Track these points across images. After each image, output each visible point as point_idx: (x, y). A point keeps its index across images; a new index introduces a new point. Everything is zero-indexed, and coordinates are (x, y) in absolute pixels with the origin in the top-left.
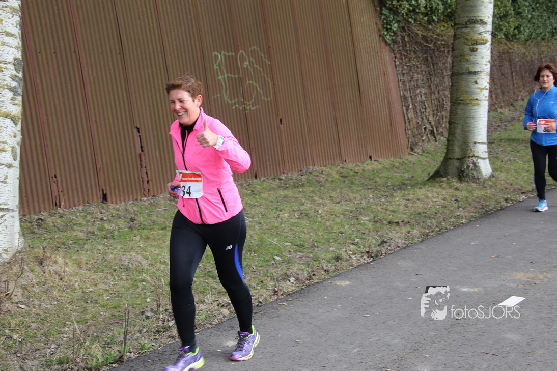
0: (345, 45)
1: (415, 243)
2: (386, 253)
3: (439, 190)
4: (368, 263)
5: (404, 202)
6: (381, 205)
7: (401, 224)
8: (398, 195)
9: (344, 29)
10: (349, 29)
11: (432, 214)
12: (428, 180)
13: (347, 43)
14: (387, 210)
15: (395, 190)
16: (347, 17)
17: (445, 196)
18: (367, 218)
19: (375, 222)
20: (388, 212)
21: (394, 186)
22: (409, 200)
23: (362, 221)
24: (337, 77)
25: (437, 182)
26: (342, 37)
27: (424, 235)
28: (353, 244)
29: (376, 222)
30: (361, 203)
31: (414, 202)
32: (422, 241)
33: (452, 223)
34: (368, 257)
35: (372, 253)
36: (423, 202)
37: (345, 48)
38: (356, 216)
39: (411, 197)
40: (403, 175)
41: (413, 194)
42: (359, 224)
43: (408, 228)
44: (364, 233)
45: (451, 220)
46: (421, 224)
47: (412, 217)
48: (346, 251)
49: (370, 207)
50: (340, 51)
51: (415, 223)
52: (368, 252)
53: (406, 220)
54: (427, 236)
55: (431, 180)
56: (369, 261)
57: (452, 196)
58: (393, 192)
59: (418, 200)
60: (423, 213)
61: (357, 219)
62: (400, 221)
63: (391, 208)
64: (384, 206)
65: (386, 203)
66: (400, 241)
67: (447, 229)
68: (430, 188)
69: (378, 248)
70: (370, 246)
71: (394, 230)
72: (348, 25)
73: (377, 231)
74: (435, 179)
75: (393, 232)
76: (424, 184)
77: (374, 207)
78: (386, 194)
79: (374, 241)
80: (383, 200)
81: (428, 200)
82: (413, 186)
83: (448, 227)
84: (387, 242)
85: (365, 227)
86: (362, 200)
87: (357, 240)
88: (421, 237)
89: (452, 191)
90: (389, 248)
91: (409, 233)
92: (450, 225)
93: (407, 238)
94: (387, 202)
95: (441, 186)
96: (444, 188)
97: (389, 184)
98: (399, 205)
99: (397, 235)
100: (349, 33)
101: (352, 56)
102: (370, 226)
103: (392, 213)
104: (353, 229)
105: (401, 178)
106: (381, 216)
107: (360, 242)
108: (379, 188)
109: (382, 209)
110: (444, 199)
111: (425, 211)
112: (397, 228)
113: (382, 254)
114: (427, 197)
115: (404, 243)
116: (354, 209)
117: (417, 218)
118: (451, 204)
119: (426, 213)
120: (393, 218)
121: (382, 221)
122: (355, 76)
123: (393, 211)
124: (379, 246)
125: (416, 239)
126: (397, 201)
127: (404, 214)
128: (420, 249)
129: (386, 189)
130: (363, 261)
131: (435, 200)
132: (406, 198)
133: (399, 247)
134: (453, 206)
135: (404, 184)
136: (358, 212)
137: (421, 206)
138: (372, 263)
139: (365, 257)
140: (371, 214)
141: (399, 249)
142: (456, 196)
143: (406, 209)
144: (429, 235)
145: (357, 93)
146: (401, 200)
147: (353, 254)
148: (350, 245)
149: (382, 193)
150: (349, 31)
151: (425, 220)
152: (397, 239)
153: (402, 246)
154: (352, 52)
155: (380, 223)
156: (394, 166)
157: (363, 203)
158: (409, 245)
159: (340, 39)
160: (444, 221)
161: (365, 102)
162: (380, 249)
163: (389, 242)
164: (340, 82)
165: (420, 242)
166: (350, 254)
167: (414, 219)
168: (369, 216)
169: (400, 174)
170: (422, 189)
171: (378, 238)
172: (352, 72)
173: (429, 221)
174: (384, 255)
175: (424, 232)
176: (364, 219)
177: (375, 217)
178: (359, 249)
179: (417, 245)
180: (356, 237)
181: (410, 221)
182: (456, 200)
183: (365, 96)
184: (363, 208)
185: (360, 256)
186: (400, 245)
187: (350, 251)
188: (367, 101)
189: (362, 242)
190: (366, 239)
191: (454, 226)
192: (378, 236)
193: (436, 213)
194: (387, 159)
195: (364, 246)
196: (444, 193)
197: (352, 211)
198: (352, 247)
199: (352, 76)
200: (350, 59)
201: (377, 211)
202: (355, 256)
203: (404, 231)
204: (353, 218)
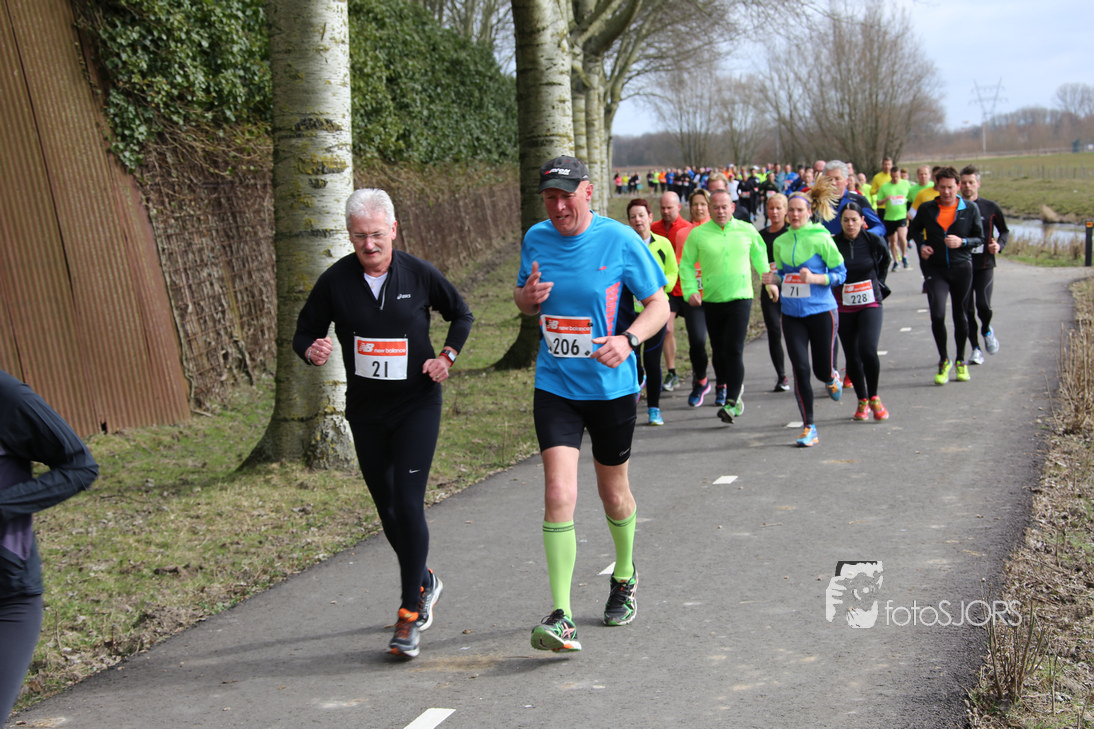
0: (27, 173)
1: (217, 612)
2: (151, 643)
3: (265, 490)
4: (111, 668)
5: (188, 521)
6: (134, 533)
7: (184, 572)
8: (174, 507)
9: (21, 135)
10: (33, 136)
11: (252, 546)
12: (240, 469)
13: (32, 168)
14: (149, 543)
15: (165, 498)
16: (26, 110)
17: (278, 504)
18: (103, 567)
19: (122, 573)
20: (153, 548)
21: (162, 487)
22: (198, 517)
23: (92, 574)
24: (13, 246)
25: (259, 472)
26: (19, 154)
27: (236, 593)
28: (73, 629)
29: (124, 573)
30: (88, 533)
31: (211, 522)
32: (234, 606)
33: (296, 562)
34: (110, 655)
35: (119, 644)
36: (230, 520)
37: (27, 178)
38: (77, 564)
39: (203, 510)
40: (181, 462)
41: (208, 504)
42: (85, 581)
43: (200, 580)
44: (98, 602)
45: (295, 555)
46: (229, 568)
47: (207, 556)
48: (56, 647)
49: (109, 540)
50: (16, 187)
51: (215, 568)
52: (109, 645)
53: (194, 564)
54: (243, 594)
55: (245, 469)
56: (112, 663)
57: (294, 503)
58: (161, 501)
59: (220, 515)
60: (232, 544)
61: (81, 570)
62: (180, 567)
63: (159, 539)
64: (143, 536)
65: (147, 529)
66: (183, 611)
67: (285, 575)
68: (244, 488)
69: (132, 631)
70: (113, 628)
71: (167, 588)
72: (29, 126)
73: (129, 594)
74: (254, 467)
75: (167, 591)
76: (231, 478)
77: (120, 538)
78: (145, 508)
79: (123, 617)
80: (139, 521)
81: (242, 514)
82: (206, 485)
83: (289, 572)
84: (154, 617)
85: (101, 586)
86: (89, 524)
87: (83, 617)
88: (231, 598)
89: (293, 490)
90: (159, 630)
91: (202, 591)
92: (292, 565)
93: (198, 604)
94: (149, 525)
95: (267, 482)
96: (275, 486)
97: (150, 485)
98: (176, 530)
99: (175, 599)
100: (34, 146)
101: (45, 197)
102: (110, 582)
103: (162, 550)
104: (71, 594)
105: (177, 469)
106: (136, 558)
107: (90, 623)
108: (128, 494)
109: (138, 541)
110: (277, 510)
111: (236, 539)
112: (176, 583)
113: (142, 645)
114: (238, 508)
115: (193, 616)
116: (72, 547)
117: (220, 557)
118: (292, 519)
119: (238, 543)
120: (164, 560)
121: (139, 571)
122: (55, 244)
123: (164, 545)
124: (134, 626)
125: (220, 604)
126: (173, 521)
127: (190, 549)
128: (230, 624)
129: (145, 495)
130: (98, 665)
131: (256, 513)
132: (192, 513)
133: (181, 625)
134: (297, 524)
135: (185, 483)
136: (82, 554)
137: (227, 528)
138: (120, 668)
139: (102, 656)
140: (111, 555)
141: (181, 629)
142: (302, 501)
143: (194, 537)
144: (248, 593)
145: (63, 280)
146: (181, 519)
147: (74, 652)
148: (66, 631)
149: (137, 506)
150: (33, 141)
151: (236, 560)
152: (176, 608)
153: (188, 623)
154: (46, 188)
155: (134, 574)
156: (160, 444)
157: (92, 532)
158: (203, 619)
159: (13, 159)
160: (280, 557)
161: (84, 303)
162: (137, 634)
163: (158, 615)
164: (22, 258)
165: (229, 609)
166: (65, 652)
167: (213, 559)
168: (107, 561)
169: (174, 461)
170: (226, 489)
171: (130, 609)
172: (50, 233)
173: (247, 561)
174: (148, 646)
175: (236, 586)
176: (96, 569)
177: (121, 561)
178: (87, 639)
179: (221, 618)
180: (80, 611)
181: (203, 565)
182: (303, 510)
183: (84, 287)
184: (92, 544)
185: (90, 654)
186: (183, 620)
187: (67, 645)
188: (89, 299)
189: (93, 623)
190: (104, 614)
191: (301, 567)
192: (130, 605)
193: (260, 542)
194: (143, 427)
195: (100, 631)
196: (276, 496)
197: (68, 552)
198: (71, 635)
199: (48, 243)
200: (40, 205)
201: (126, 547)
202: (78, 655)
203: (190, 588)
204: (70, 568)
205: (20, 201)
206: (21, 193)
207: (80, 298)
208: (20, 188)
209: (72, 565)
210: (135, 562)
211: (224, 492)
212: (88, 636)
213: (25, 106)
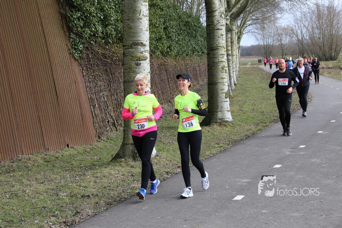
0: (43, 61)
1: (102, 211)
2: (79, 222)
3: (120, 168)
5: (93, 179)
6: (76, 182)
7: (91, 196)
8: (89, 174)
9: (42, 48)
10: (46, 49)
11: (115, 187)
12: (111, 161)
13: (45, 59)
14: (80, 186)
15: (87, 170)
16: (43, 40)
17: (124, 173)
18: (65, 194)
19: (71, 196)
20: (82, 188)
21: (86, 166)
22: (97, 177)
23: (61, 197)
24: (38, 85)
25: (118, 162)
27: (108, 205)
28: (53, 216)
29: (72, 196)
30: (61, 182)
31: (101, 179)
32: (107, 209)
33: (129, 194)
34: (65, 226)
35: (68, 222)
36: (108, 178)
37: (43, 62)
38: (57, 193)
39: (99, 175)
40: (93, 157)
41: (101, 173)
42: (58, 199)
43: (97, 199)
44: (63, 206)
45: (128, 191)
46: (107, 195)
47: (99, 191)
48: (47, 223)
49: (67, 185)
51: (101, 195)
52: (65, 222)
53: (95, 193)
54: (111, 205)
55: (113, 161)
57: (129, 173)
58: (85, 171)
59: (104, 176)
60: (108, 187)
61: (57, 195)
62: (90, 195)
63: (83, 185)
64: (78, 184)
65: (80, 181)
66: (90, 211)
67: (125, 198)
68: (113, 167)
69: (73, 217)
70: (67, 216)
71: (86, 202)
72: (44, 46)
73: (73, 204)
74: (116, 160)
75: (85, 203)
76: (108, 164)
77: (71, 184)
78: (80, 174)
79: (70, 212)
80: (78, 178)
81: (112, 176)
82: (100, 166)
83: (126, 197)
84: (80, 213)
85: (64, 201)
86: (61, 179)
87: (57, 212)
88: (106, 206)
89: (129, 168)
90: (82, 217)
91: (97, 204)
92: (128, 195)
93: (95, 208)
94: (81, 180)
95: (120, 165)
96: (123, 167)
97: (82, 166)
98: (89, 182)
99: (88, 206)
100: (46, 52)
101: (49, 69)
102: (67, 200)
103: (84, 189)
104: (54, 204)
105: (91, 160)
106: (76, 191)
107: (59, 214)
108: (74, 169)
109: (77, 185)
110: (123, 175)
111: (109, 185)
112: (88, 200)
113: (76, 223)
114: (110, 174)
115: (93, 212)
116: (55, 187)
117: (104, 191)
118: (128, 178)
119: (110, 186)
120: (85, 192)
121: (77, 196)
122: (52, 84)
123: (85, 187)
125: (103, 208)
126: (88, 179)
127: (94, 188)
128: (105, 216)
129: (80, 169)
131: (116, 176)
132: (95, 176)
133: (89, 215)
134: (130, 180)
135: (93, 165)
136: (58, 189)
137: (106, 181)
139: (62, 226)
140: (68, 190)
141: (89, 217)
142: (132, 172)
143: (95, 184)
144: (112, 204)
145: (55, 97)
146: (91, 178)
147: (53, 225)
148: (51, 217)
149: (77, 173)
150: (45, 50)
151: (109, 193)
152: (87, 210)
153: (91, 215)
154: (49, 66)
155: (75, 197)
156: (86, 151)
157: (62, 182)
158: (97, 214)
159: (39, 56)
160: (123, 192)
161: (61, 104)
162: (74, 219)
163: (81, 212)
164: (41, 89)
165: (105, 210)
166: (50, 225)
167: (101, 192)
168: (66, 192)
169: (90, 157)
170: (107, 168)
171: (73, 209)
172: (50, 81)
173: (113, 193)
174: (78, 223)
175: (108, 202)
176: (62, 195)
177: (71, 192)
178: (58, 220)
179: (102, 213)
180: (56, 210)
181: (98, 194)
182: (132, 175)
183: (61, 99)
184: (61, 186)
185: (58, 225)
186: (90, 214)
187: (51, 222)
188: (63, 103)
189: (60, 214)
190: (64, 211)
191: (130, 195)
192: (73, 208)
193: (117, 186)
194: (80, 146)
195: (62, 217)
196: (123, 170)
197: (53, 189)
198: (53, 219)
199: (50, 84)
200: (48, 72)
201: (73, 187)
202: (55, 226)
203: (93, 202)
204: (54, 194)
205: (41, 71)
206: (41, 68)
207: (60, 103)
208: (41, 66)
209: (55, 193)
210: (75, 192)
211: (106, 168)
212: (58, 219)
213: (43, 39)
